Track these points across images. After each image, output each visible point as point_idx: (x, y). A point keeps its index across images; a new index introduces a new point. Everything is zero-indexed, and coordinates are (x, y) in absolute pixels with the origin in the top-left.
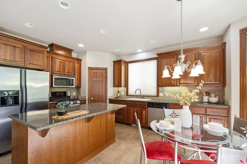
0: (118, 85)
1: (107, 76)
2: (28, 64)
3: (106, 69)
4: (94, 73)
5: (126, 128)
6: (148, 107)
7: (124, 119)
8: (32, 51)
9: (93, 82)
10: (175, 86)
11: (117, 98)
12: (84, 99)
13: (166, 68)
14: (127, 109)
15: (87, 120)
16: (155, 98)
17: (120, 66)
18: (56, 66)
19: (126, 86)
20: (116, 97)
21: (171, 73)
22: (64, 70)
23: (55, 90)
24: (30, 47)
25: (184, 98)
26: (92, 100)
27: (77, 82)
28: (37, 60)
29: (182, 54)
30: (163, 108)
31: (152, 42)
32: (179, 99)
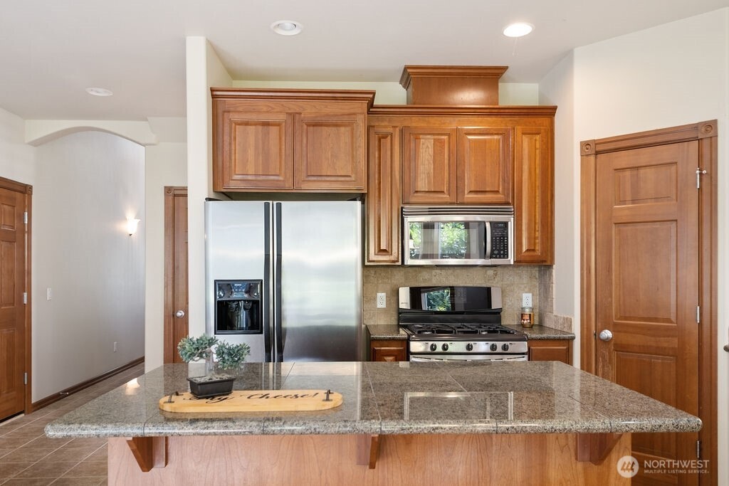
1: (712, 177)
2: (303, 177)
4: (623, 170)
9: (614, 230)
18: (421, 168)
22: (458, 180)
23: (430, 280)
24: (311, 110)
26: (607, 341)
27: (529, 238)
28: (332, 155)
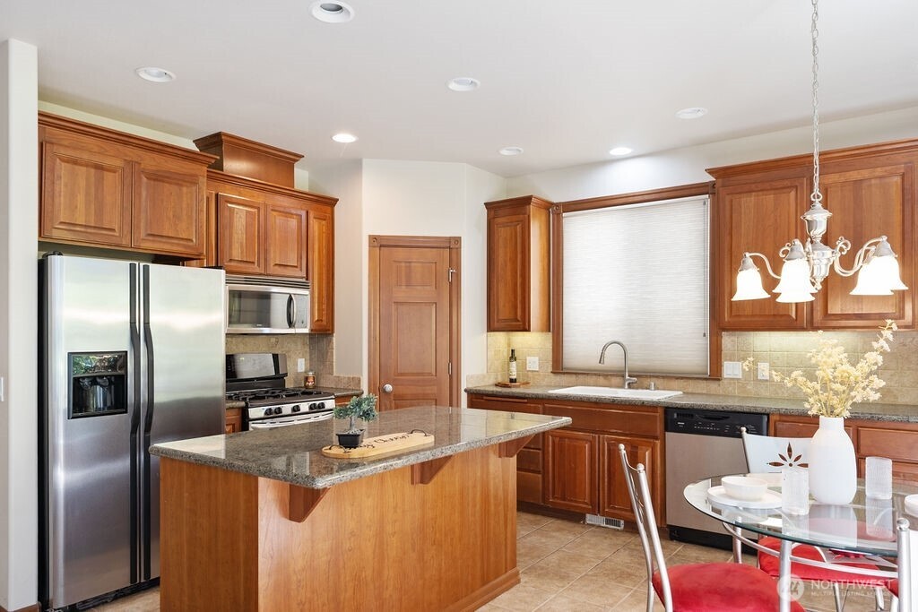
0: (512, 320)
1: (458, 275)
2: (143, 235)
3: (451, 246)
4: (400, 262)
5: (559, 530)
6: (667, 429)
7: (544, 487)
8: (157, 177)
9: (393, 307)
10: (803, 329)
11: (505, 386)
12: (349, 390)
13: (750, 261)
14: (562, 438)
15: (417, 477)
16: (702, 387)
17: (523, 229)
18: (235, 236)
19: (554, 324)
20: (500, 380)
21: (770, 284)
22: (265, 252)
24: (151, 161)
25: (825, 387)
26: (387, 393)
27: (318, 310)
28: (174, 215)
29: (818, 205)
30: (740, 436)
31: (687, 114)
32: (805, 390)
